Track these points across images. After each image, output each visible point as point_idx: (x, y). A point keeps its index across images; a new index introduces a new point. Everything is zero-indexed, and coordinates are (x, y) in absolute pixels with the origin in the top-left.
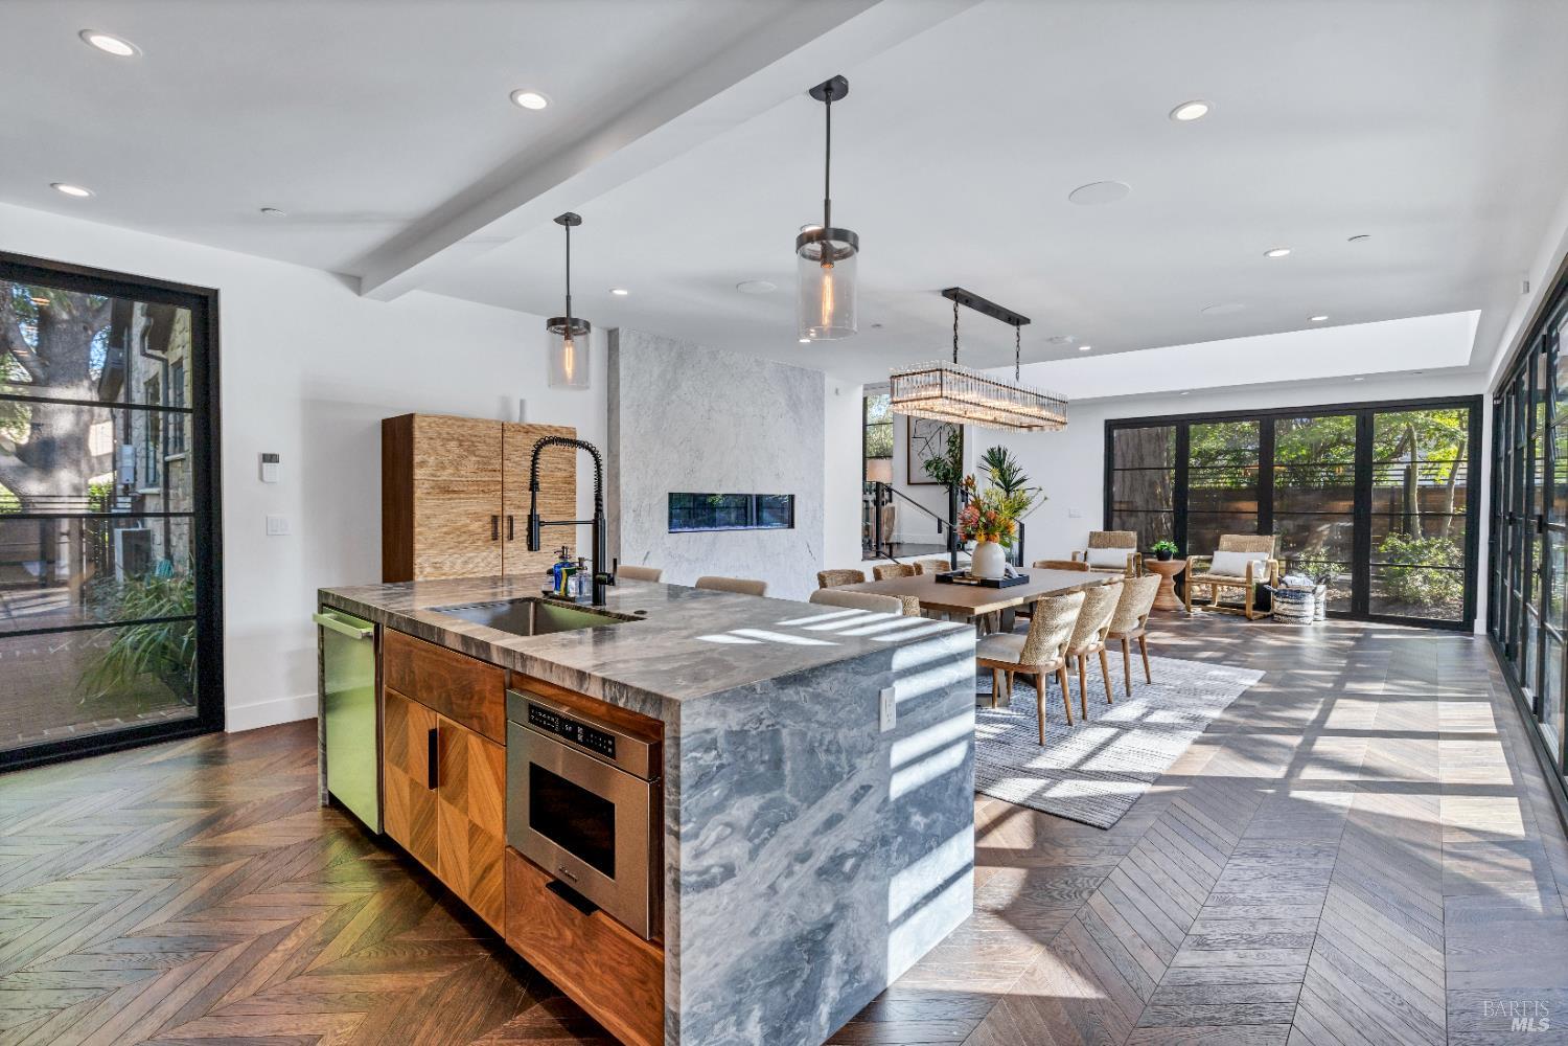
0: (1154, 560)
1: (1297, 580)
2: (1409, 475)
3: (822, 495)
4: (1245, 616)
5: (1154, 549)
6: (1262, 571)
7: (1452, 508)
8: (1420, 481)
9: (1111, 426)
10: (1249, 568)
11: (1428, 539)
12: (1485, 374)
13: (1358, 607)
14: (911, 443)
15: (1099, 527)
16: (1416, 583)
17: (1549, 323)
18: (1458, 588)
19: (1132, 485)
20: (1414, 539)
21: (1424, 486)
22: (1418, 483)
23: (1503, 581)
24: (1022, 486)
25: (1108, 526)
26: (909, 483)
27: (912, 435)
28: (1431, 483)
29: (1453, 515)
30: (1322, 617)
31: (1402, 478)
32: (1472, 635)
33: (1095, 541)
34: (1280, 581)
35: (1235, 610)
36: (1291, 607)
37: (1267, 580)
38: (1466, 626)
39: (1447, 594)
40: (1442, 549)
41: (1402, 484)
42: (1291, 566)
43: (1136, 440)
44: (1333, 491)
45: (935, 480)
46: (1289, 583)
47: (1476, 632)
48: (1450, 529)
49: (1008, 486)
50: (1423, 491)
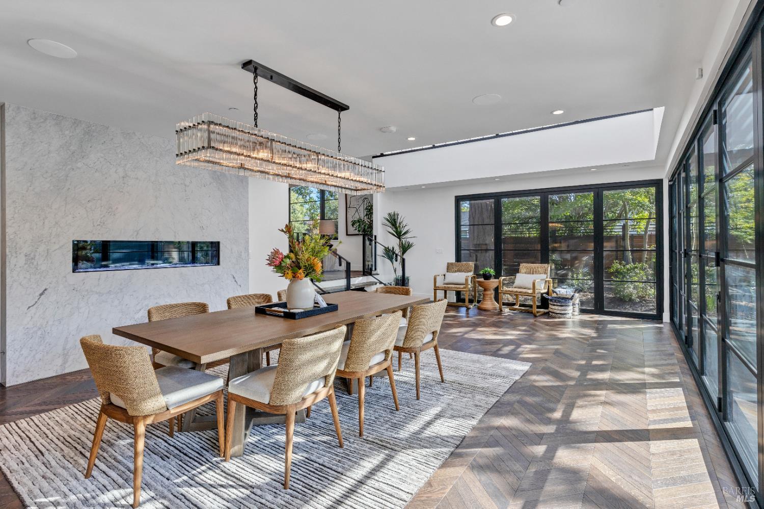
0: (482, 280)
1: (563, 291)
2: (624, 228)
3: (247, 242)
4: (532, 313)
5: (481, 273)
6: (543, 286)
7: (647, 246)
8: (630, 232)
9: (459, 200)
10: (534, 284)
11: (635, 264)
12: (664, 167)
13: (598, 306)
14: (348, 210)
15: (452, 260)
16: (630, 289)
17: (698, 137)
18: (652, 292)
19: (478, 235)
20: (628, 263)
21: (632, 235)
22: (629, 233)
23: (679, 292)
24: (408, 235)
25: (458, 258)
26: (347, 235)
27: (348, 206)
28: (636, 233)
29: (648, 250)
30: (576, 313)
31: (621, 230)
32: (662, 323)
33: (450, 268)
34: (554, 292)
35: (527, 310)
36: (560, 308)
37: (546, 291)
38: (658, 318)
39: (646, 295)
40: (642, 269)
41: (621, 233)
42: (561, 280)
43: (480, 209)
44: (586, 238)
45: (357, 233)
46: (558, 293)
47: (664, 321)
48: (647, 258)
49: (399, 235)
50: (632, 237)
